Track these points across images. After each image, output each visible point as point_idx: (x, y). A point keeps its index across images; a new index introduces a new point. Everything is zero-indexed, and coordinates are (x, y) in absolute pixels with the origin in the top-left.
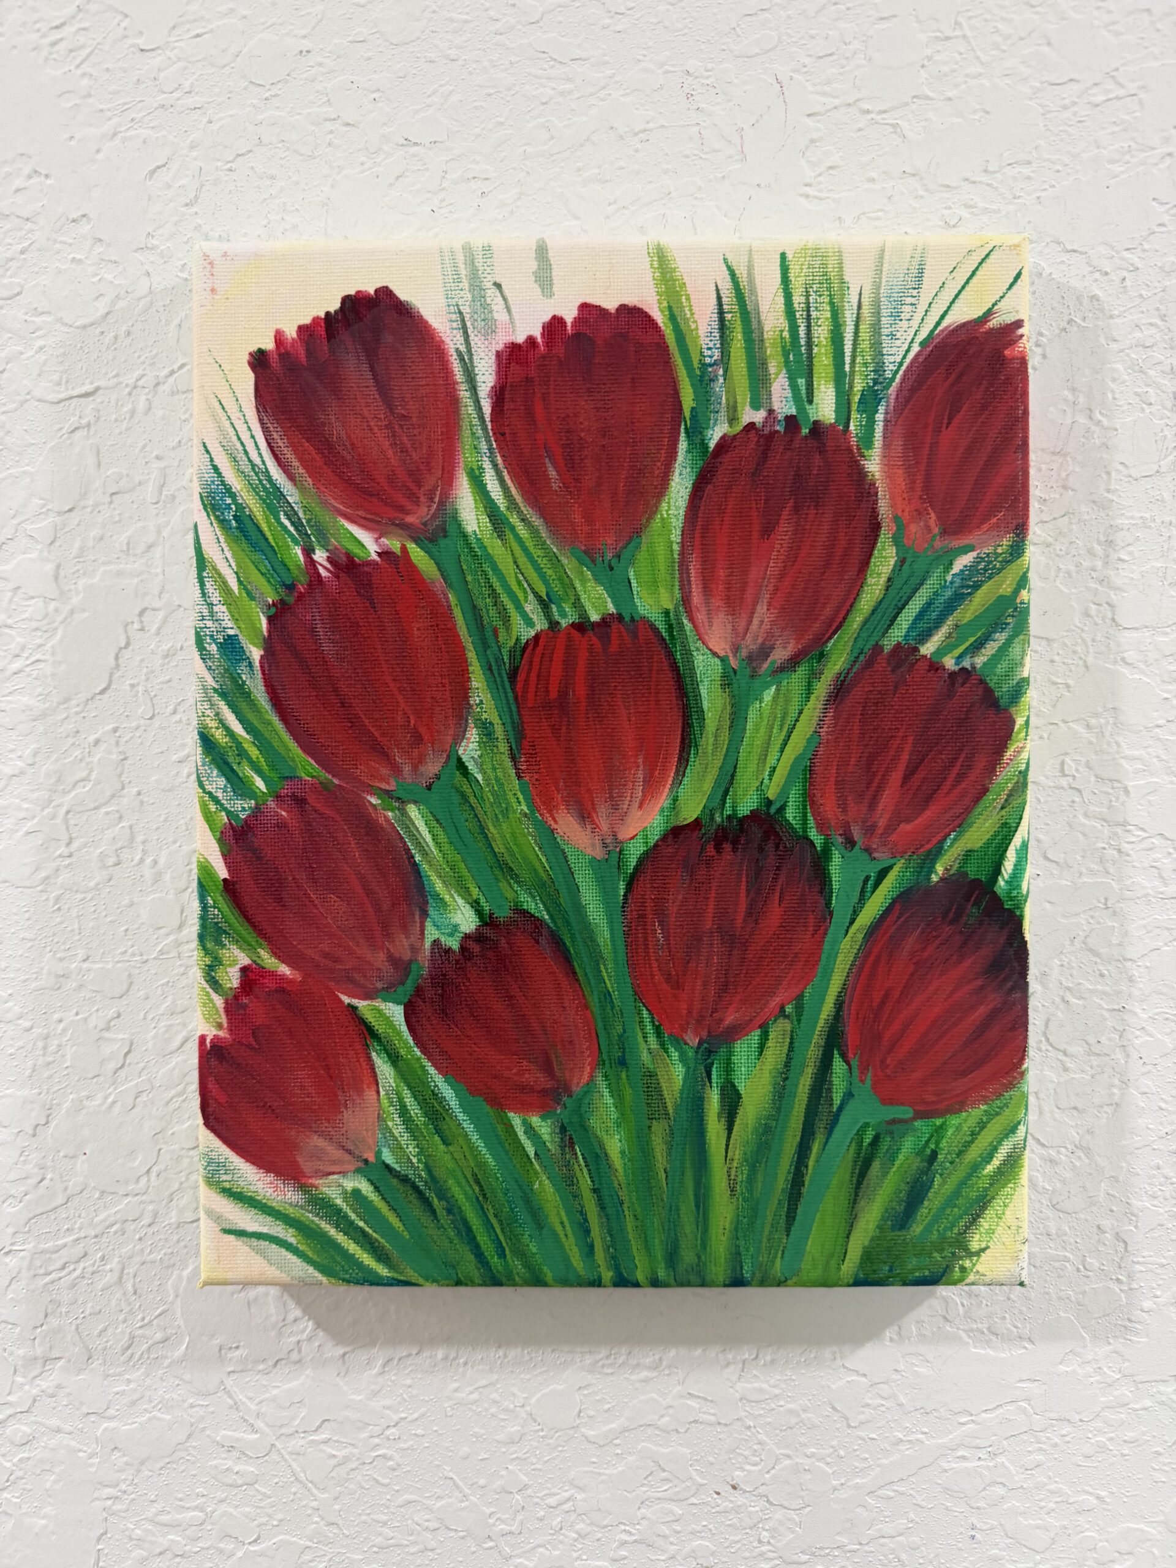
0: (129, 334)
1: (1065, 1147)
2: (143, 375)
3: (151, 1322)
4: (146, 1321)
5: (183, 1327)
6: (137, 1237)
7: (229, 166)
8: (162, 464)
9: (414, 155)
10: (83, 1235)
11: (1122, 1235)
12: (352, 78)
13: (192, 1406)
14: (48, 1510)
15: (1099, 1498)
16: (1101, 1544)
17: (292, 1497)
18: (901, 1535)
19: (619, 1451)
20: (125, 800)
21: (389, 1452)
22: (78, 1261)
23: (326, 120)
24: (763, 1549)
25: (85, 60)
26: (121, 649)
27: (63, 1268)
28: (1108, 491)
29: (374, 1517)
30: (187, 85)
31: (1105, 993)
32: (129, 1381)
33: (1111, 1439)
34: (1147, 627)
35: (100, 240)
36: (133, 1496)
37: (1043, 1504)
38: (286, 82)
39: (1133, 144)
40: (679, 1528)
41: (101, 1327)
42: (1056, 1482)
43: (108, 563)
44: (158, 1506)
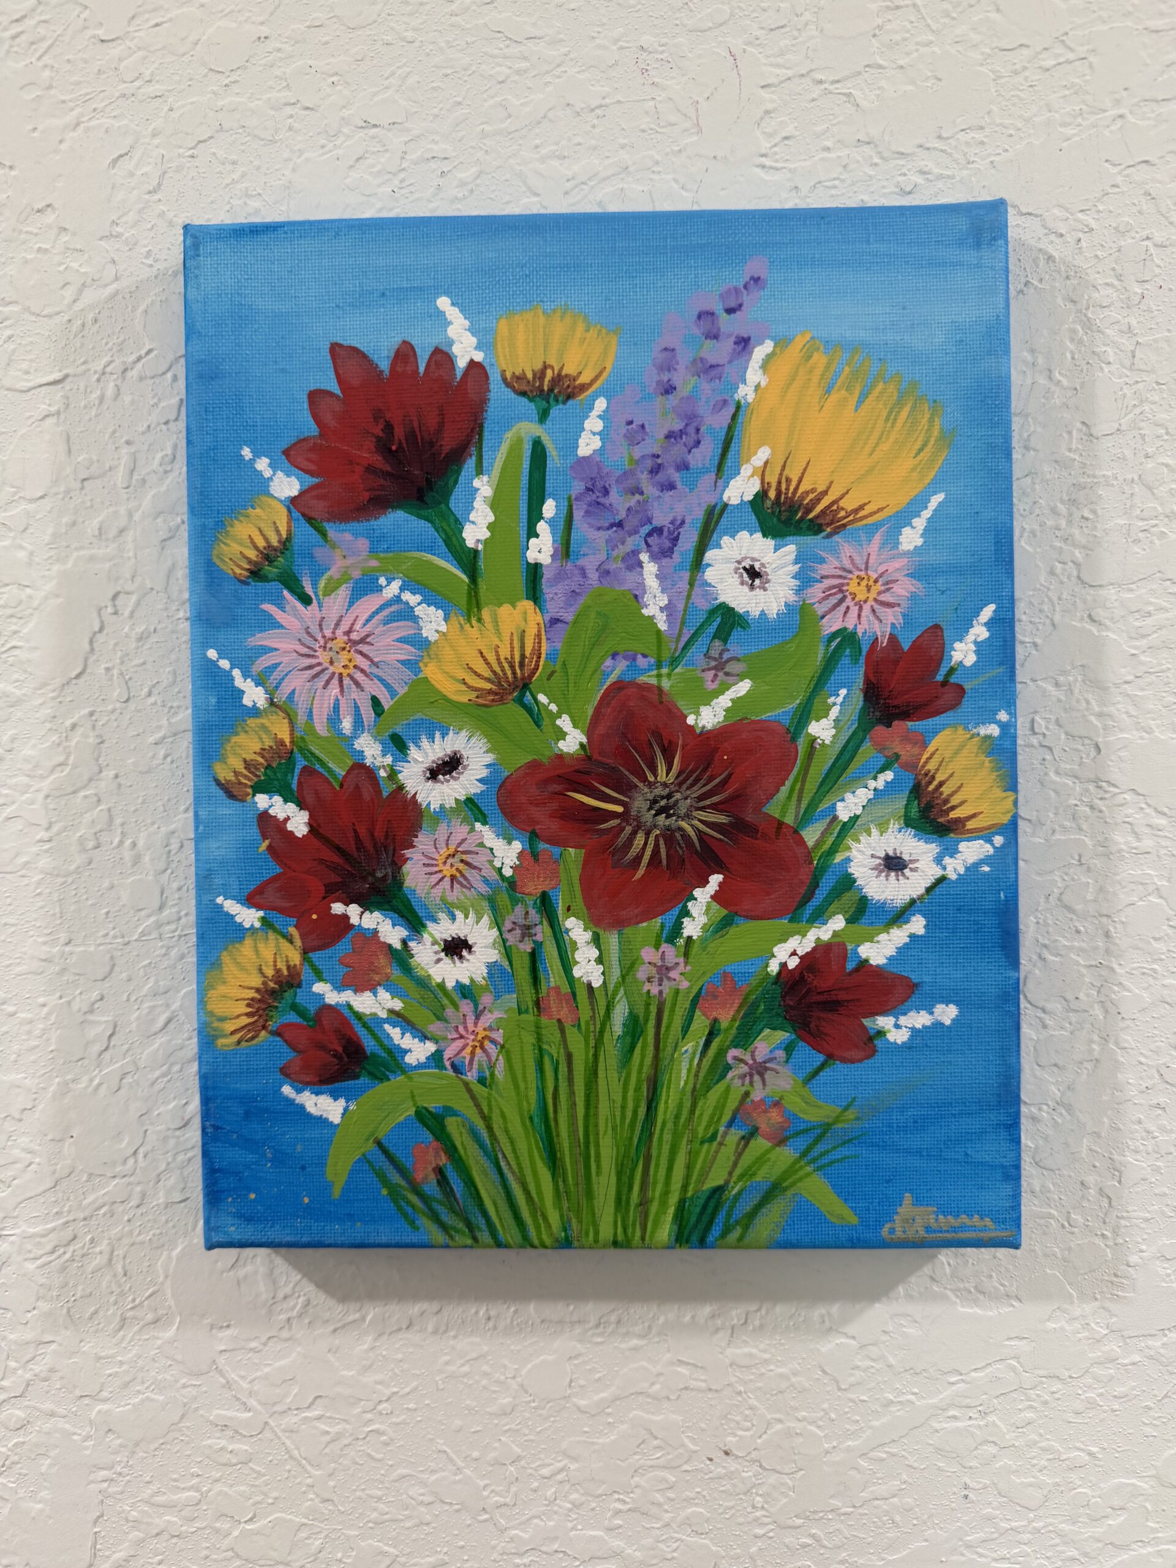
0: (96, 320)
1: (1047, 1105)
2: (111, 362)
3: (141, 1303)
4: (137, 1302)
5: (173, 1307)
6: (126, 1218)
7: (190, 152)
8: (133, 449)
9: (373, 137)
10: (71, 1218)
11: (1107, 1191)
12: (310, 62)
13: (184, 1386)
14: (43, 1494)
15: (1090, 1454)
16: (1094, 1500)
17: (286, 1475)
18: (894, 1496)
19: (611, 1420)
20: (103, 784)
21: (382, 1427)
22: (68, 1244)
23: (287, 104)
24: (758, 1514)
25: (45, 52)
26: (95, 633)
27: (53, 1252)
28: (1070, 450)
29: (367, 1492)
30: (147, 75)
31: (1082, 950)
32: (121, 1363)
33: (1101, 1395)
34: (1112, 584)
35: (65, 229)
36: (128, 1478)
37: (1035, 1461)
38: (246, 68)
39: (1084, 107)
40: (672, 1495)
41: (92, 1309)
42: (1048, 1439)
43: (82, 548)
44: (154, 1487)
